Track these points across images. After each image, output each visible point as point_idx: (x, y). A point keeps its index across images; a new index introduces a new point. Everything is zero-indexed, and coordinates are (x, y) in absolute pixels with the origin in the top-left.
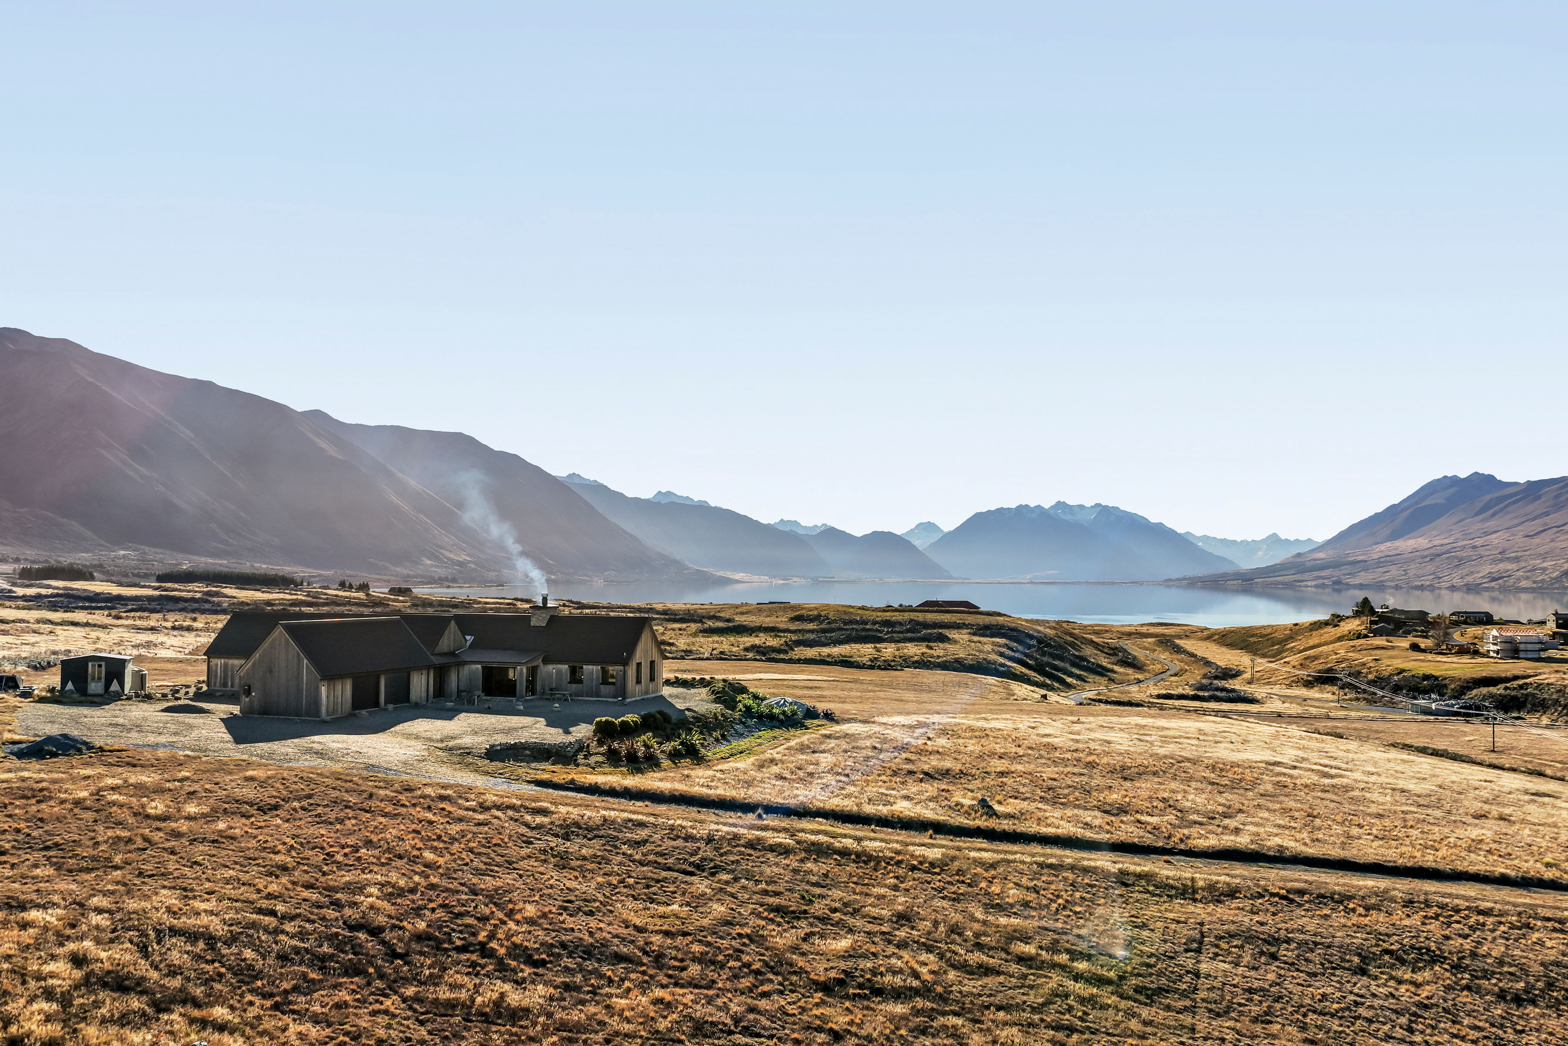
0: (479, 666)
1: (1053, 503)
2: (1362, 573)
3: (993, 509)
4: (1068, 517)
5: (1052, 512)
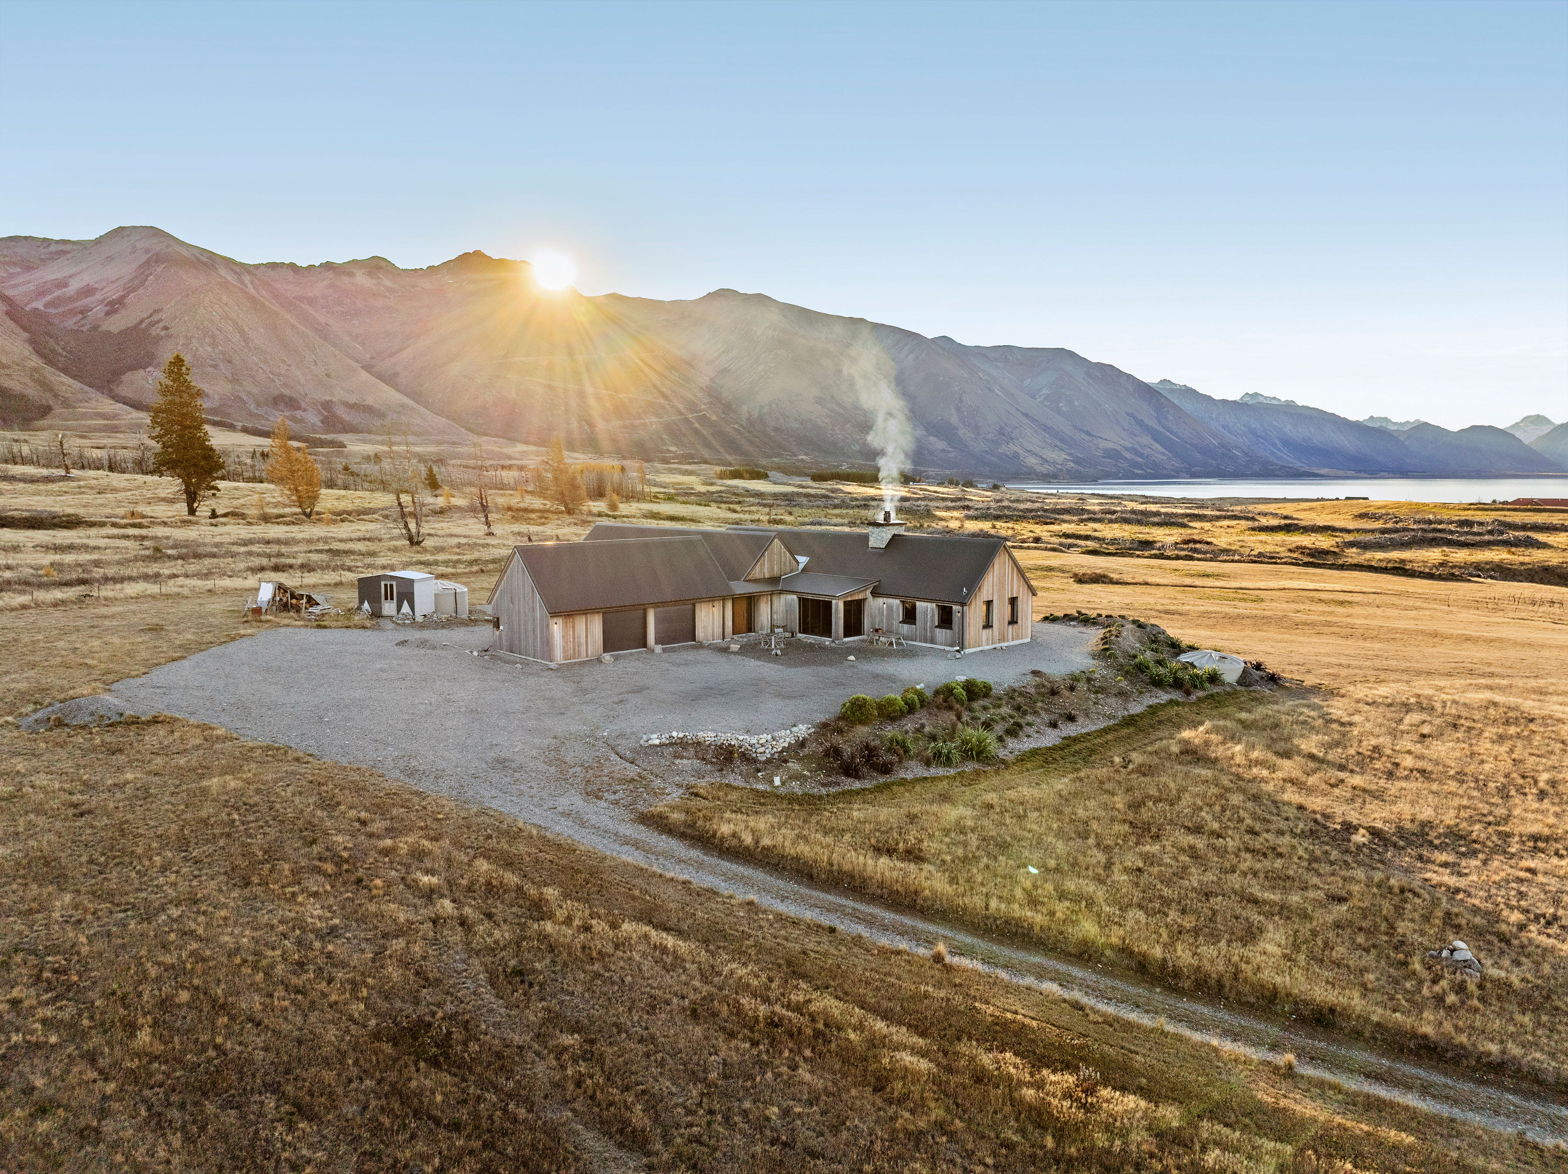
0: (795, 597)
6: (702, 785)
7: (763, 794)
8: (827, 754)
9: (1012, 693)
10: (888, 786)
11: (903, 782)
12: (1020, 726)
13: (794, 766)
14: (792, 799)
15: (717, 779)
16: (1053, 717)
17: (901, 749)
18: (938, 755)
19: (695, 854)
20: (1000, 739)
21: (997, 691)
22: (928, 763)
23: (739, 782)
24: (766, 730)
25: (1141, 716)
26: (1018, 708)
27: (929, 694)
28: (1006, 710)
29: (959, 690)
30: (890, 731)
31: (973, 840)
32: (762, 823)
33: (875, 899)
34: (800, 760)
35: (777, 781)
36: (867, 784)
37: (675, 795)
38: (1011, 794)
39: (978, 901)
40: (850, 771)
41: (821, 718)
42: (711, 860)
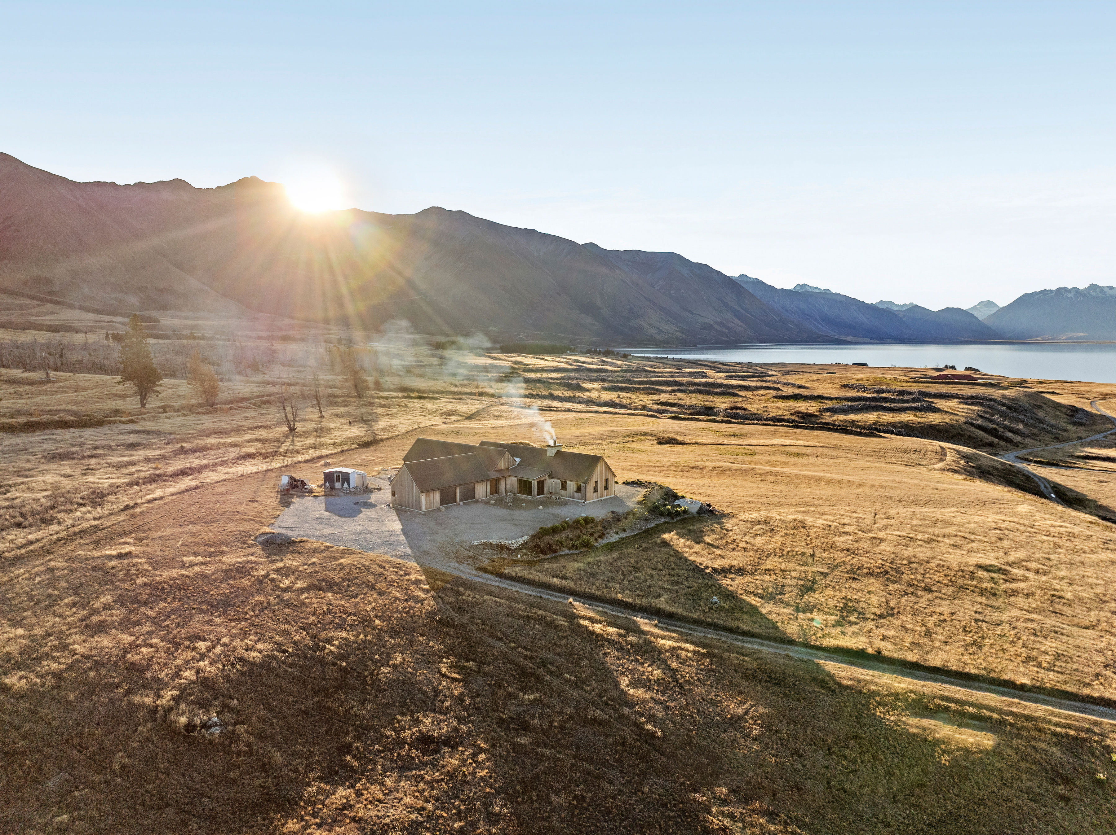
0: (516, 478)
1: (1087, 285)
3: (1038, 290)
5: (1082, 293)
6: (495, 558)
7: (515, 561)
8: (535, 546)
9: (603, 521)
10: (556, 557)
11: (561, 556)
12: (603, 534)
13: (524, 551)
14: (525, 562)
15: (499, 556)
16: (617, 530)
17: (560, 544)
18: (573, 546)
19: (497, 579)
20: (596, 539)
21: (597, 520)
22: (570, 549)
23: (506, 557)
24: (513, 539)
25: (652, 528)
26: (604, 527)
27: (570, 523)
28: (600, 528)
29: (582, 522)
30: (556, 537)
31: (583, 573)
32: (517, 569)
33: (552, 590)
34: (526, 549)
35: (519, 556)
36: (549, 557)
37: (487, 562)
38: (597, 559)
39: (583, 589)
40: (543, 552)
41: (532, 533)
42: (504, 581)
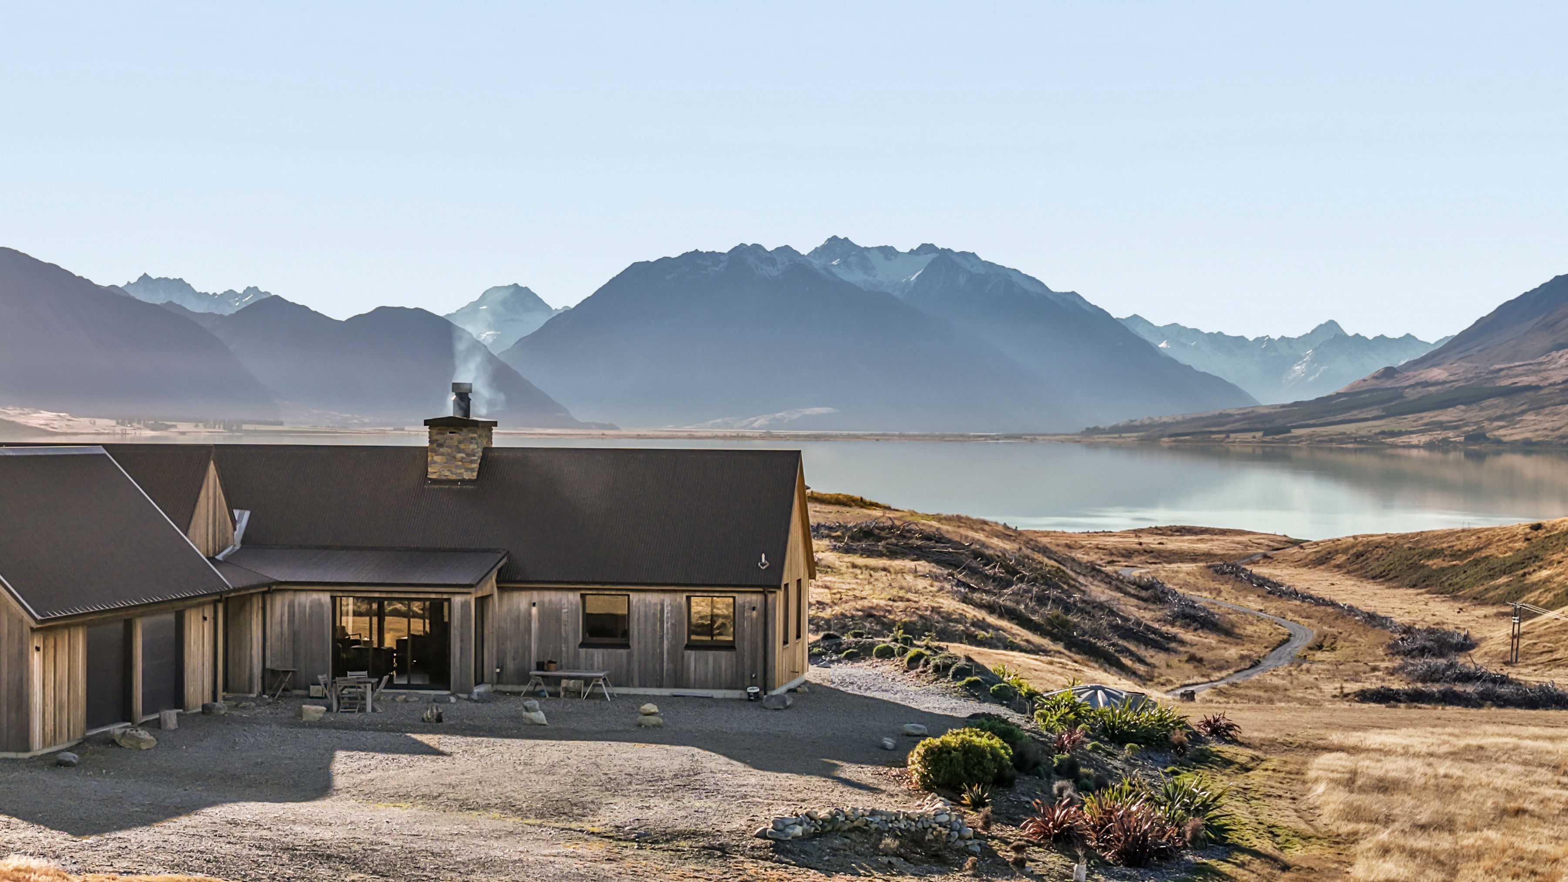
0: (325, 598)
1: (820, 242)
2: (1530, 417)
3: (675, 254)
4: (856, 277)
5: (817, 263)
